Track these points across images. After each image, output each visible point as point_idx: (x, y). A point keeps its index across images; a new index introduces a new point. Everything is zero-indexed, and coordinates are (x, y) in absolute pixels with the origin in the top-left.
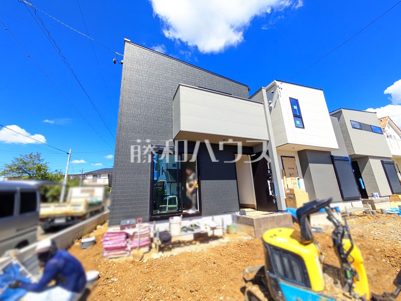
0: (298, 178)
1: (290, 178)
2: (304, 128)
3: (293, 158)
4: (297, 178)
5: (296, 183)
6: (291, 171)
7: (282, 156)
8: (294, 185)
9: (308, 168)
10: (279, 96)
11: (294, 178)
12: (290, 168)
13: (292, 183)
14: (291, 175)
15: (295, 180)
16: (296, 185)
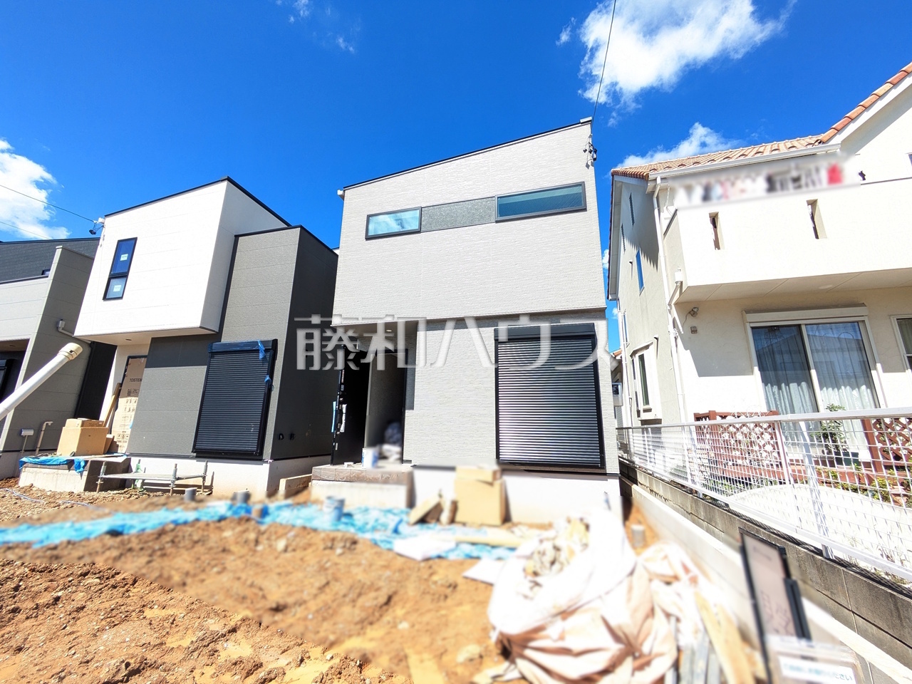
7: (129, 357)
12: (134, 380)
13: (125, 409)
14: (129, 394)
15: (135, 402)
16: (132, 413)
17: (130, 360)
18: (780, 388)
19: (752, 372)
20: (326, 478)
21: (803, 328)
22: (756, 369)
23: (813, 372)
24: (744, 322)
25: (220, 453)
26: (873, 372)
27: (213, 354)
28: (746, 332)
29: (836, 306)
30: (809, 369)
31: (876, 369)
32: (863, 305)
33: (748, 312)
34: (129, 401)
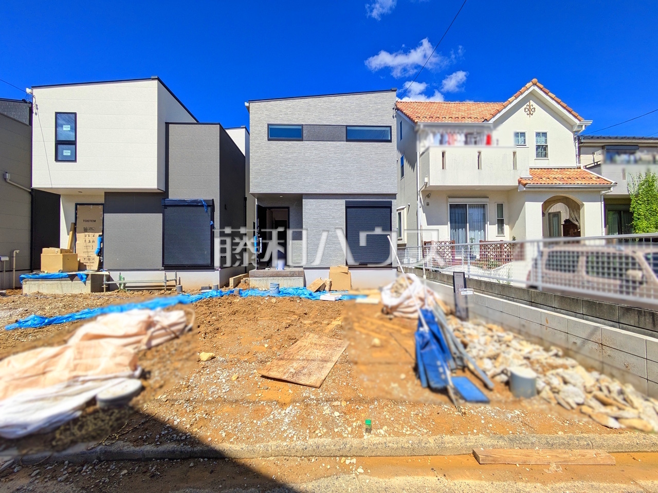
0: (101, 234)
1: (84, 234)
3: (100, 206)
4: (97, 235)
6: (88, 225)
7: (76, 205)
11: (91, 233)
12: (88, 221)
13: (85, 241)
14: (86, 230)
15: (94, 236)
16: (93, 244)
17: (78, 206)
18: (456, 231)
19: (447, 224)
20: (258, 276)
21: (467, 206)
22: (449, 222)
23: (468, 224)
24: (447, 202)
25: (185, 266)
26: (486, 225)
27: (166, 206)
28: (447, 206)
29: (480, 197)
30: (467, 223)
31: (487, 224)
32: (488, 197)
33: (449, 197)
34: (87, 236)
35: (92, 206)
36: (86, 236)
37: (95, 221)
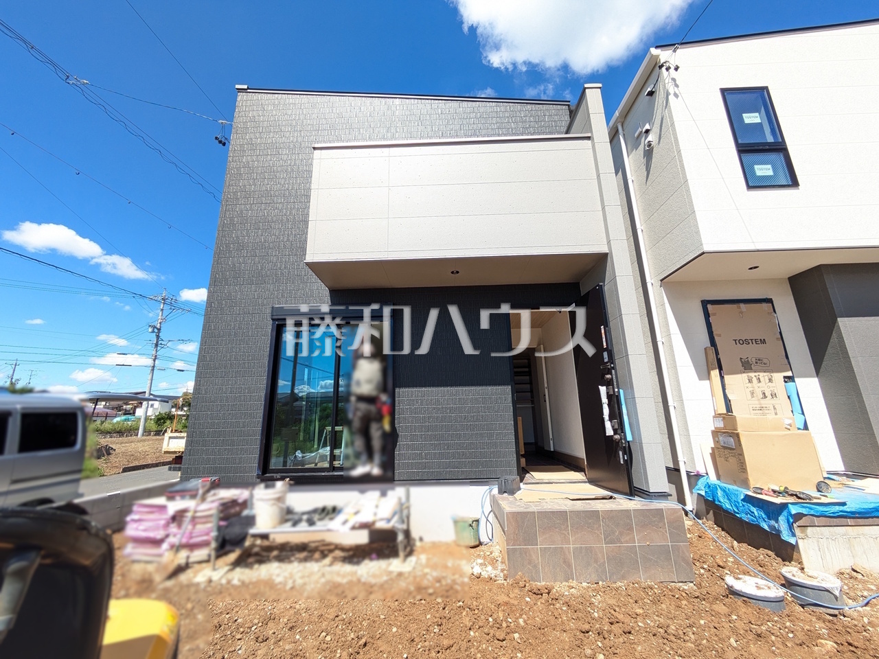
0: (789, 374)
1: (745, 375)
2: (794, 183)
3: (765, 306)
4: (779, 377)
5: (774, 395)
6: (751, 352)
7: (705, 303)
8: (764, 402)
9: (834, 334)
10: (671, 98)
11: (761, 374)
12: (746, 342)
13: (752, 393)
14: (747, 366)
15: (770, 380)
16: (775, 401)
17: (709, 307)
34: (755, 380)
35: (742, 305)
36: (750, 381)
37: (763, 342)
